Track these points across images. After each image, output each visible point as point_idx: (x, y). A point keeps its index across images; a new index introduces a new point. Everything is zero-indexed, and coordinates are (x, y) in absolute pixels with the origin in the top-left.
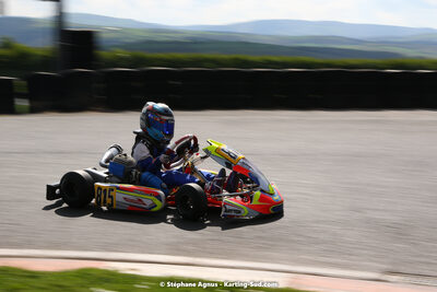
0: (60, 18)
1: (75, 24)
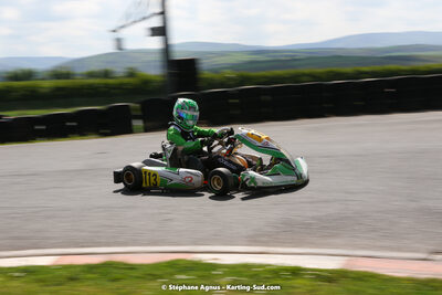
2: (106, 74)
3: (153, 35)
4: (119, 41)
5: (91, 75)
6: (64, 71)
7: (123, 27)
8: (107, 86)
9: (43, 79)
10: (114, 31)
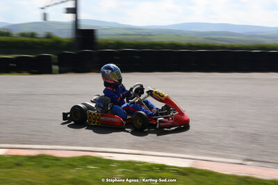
0: (76, 22)
1: (84, 25)
2: (33, 35)
3: (67, 13)
6: (5, 31)
7: (48, 6)
8: (33, 42)
10: (42, 8)
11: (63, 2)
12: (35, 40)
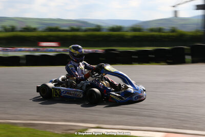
2: (160, 30)
3: (197, 9)
4: (176, 12)
5: (152, 30)
6: (138, 27)
7: (179, 4)
8: (161, 36)
9: (127, 31)
10: (174, 7)
11: (187, 2)
12: (163, 34)
